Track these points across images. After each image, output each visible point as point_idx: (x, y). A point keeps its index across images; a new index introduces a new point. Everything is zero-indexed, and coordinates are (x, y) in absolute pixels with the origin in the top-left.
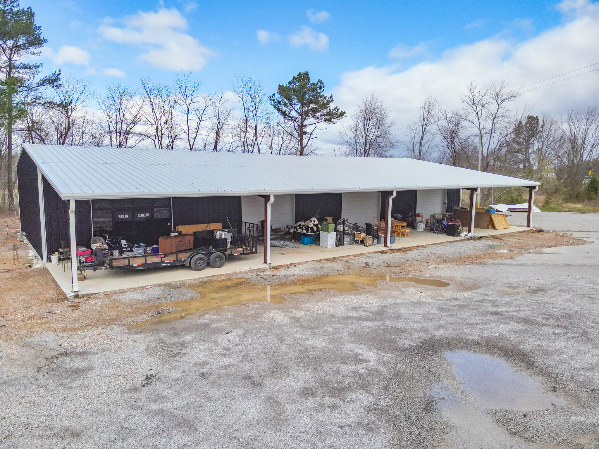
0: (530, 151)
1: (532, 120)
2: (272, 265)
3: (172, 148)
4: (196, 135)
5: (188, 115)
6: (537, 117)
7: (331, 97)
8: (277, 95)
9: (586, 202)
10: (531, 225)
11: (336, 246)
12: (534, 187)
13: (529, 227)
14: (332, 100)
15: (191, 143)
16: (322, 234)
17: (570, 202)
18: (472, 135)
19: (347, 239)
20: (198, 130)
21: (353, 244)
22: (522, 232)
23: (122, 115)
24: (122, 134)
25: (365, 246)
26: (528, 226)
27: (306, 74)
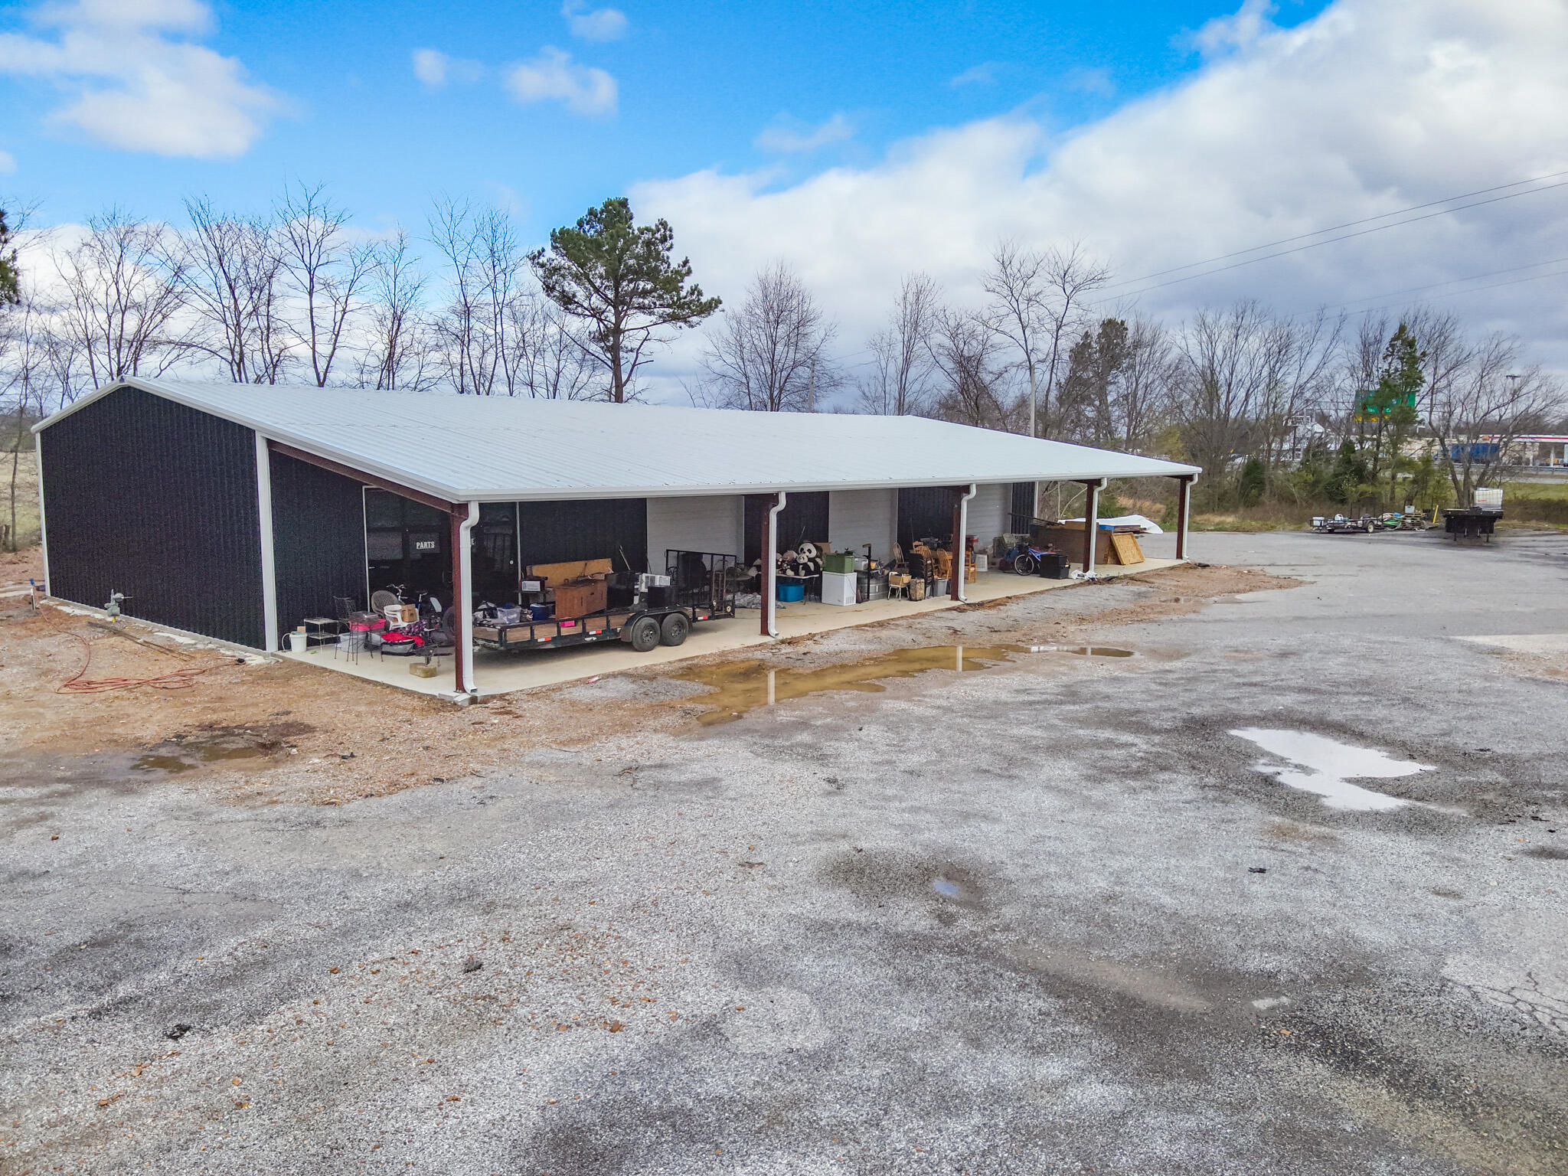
0: (1110, 399)
1: (1112, 329)
2: (780, 638)
3: (272, 382)
4: (334, 349)
5: (311, 294)
6: (1123, 323)
7: (686, 262)
8: (550, 254)
9: (1241, 510)
10: (1185, 555)
11: (857, 602)
12: (1190, 477)
13: (1181, 558)
14: (689, 272)
15: (321, 369)
16: (828, 577)
17: (1208, 512)
18: (1012, 365)
19: (874, 586)
20: (337, 336)
21: (885, 596)
22: (1173, 568)
23: (124, 292)
24: (125, 345)
25: (911, 599)
26: (1179, 556)
27: (624, 203)
